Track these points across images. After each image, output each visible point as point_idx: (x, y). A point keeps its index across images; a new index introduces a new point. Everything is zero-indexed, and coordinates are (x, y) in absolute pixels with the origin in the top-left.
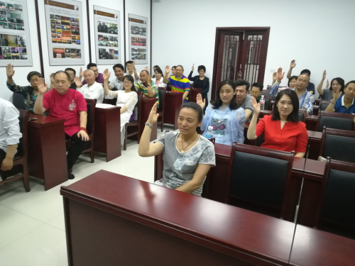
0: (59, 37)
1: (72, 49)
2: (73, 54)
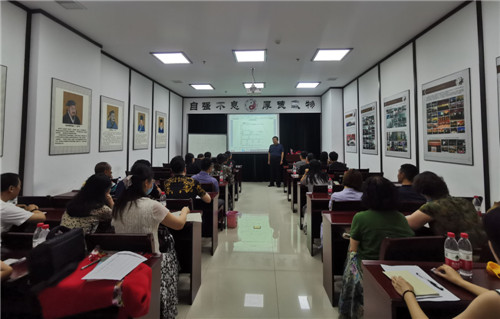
0: (435, 127)
1: (450, 140)
2: (452, 147)
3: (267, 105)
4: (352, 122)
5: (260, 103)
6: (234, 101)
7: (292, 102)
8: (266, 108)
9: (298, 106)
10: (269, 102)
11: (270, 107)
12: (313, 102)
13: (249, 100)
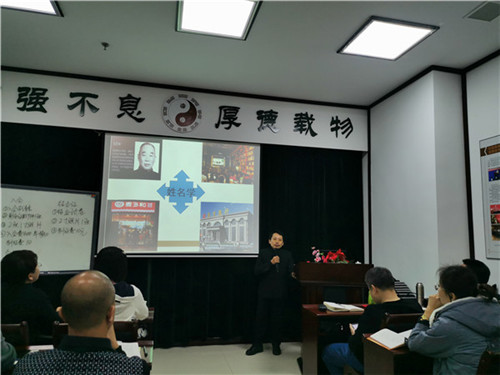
3: (229, 117)
6: (130, 96)
7: (296, 115)
8: (227, 125)
9: (310, 127)
10: (236, 109)
11: (238, 125)
12: (350, 123)
13: (176, 97)
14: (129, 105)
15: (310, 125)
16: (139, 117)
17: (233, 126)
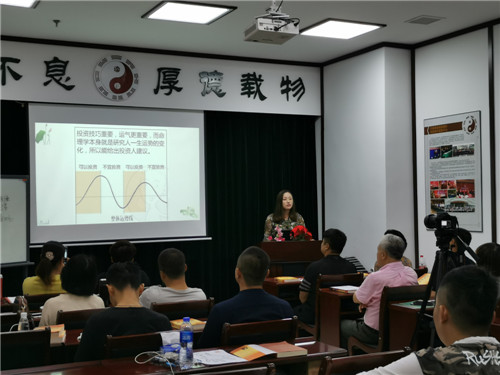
3: (169, 81)
4: (458, 145)
5: (147, 72)
6: (56, 60)
7: (243, 76)
8: (167, 91)
9: (258, 91)
10: (176, 71)
11: (179, 90)
12: (302, 83)
13: (109, 59)
14: (55, 70)
15: (258, 87)
16: (68, 84)
17: (174, 91)
